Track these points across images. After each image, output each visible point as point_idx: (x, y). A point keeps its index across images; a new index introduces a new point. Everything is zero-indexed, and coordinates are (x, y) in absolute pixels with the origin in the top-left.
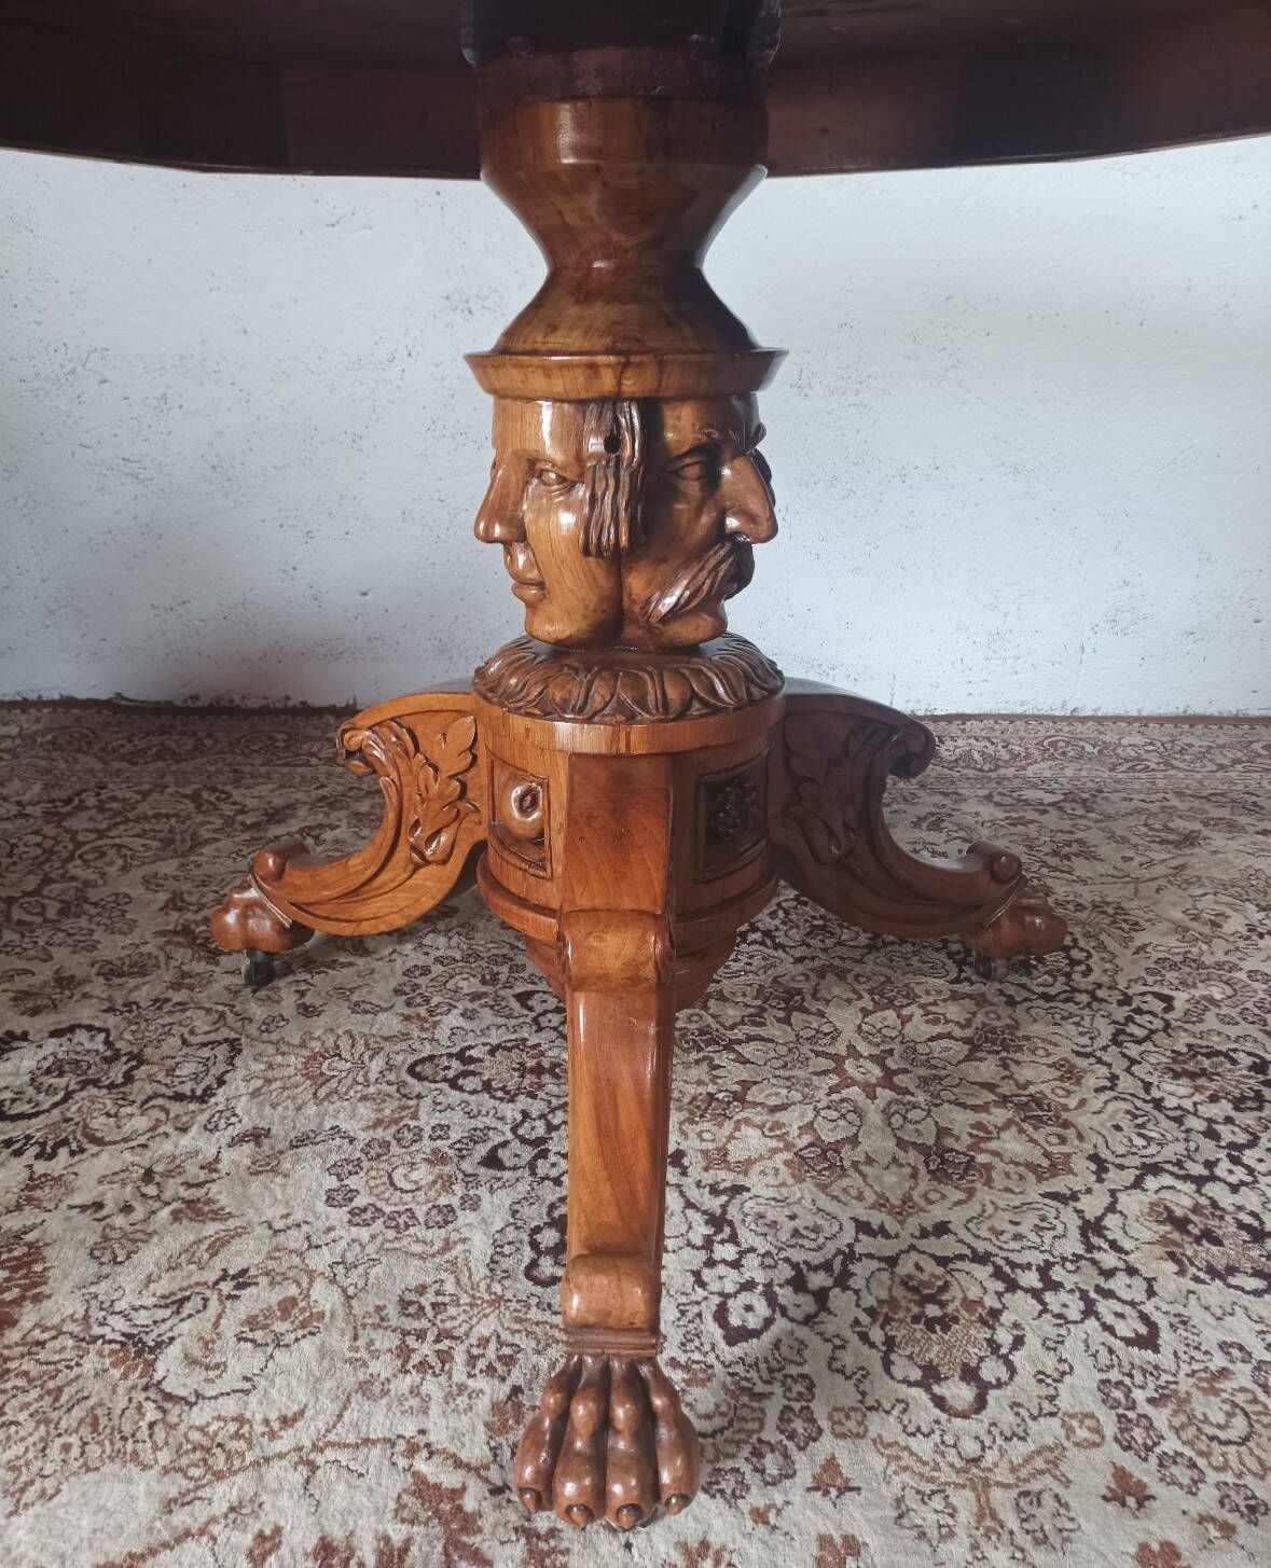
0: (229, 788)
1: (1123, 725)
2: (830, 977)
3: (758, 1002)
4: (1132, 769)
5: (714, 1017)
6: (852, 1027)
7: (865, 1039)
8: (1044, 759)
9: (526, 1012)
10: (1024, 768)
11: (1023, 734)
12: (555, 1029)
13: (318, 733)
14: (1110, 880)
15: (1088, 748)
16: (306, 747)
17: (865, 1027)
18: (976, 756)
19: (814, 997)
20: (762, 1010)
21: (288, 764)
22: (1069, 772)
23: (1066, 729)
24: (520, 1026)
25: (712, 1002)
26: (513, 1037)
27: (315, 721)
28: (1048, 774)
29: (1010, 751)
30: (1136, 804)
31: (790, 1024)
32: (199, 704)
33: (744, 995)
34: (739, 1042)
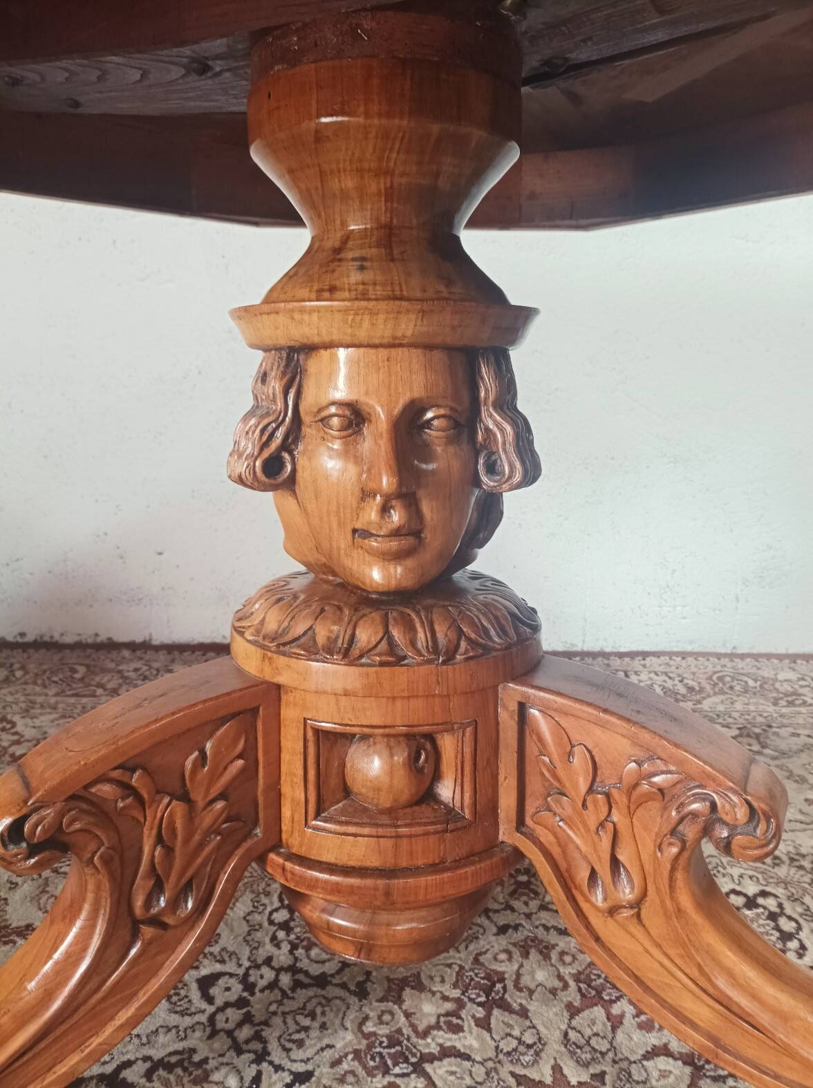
0: (16, 718)
1: (776, 661)
2: (534, 955)
3: (456, 993)
4: (791, 704)
5: (408, 1015)
6: (558, 1035)
7: (572, 1054)
8: (715, 694)
9: (204, 1005)
10: (699, 702)
11: (695, 670)
12: (230, 1033)
13: (112, 665)
14: (799, 826)
15: (751, 683)
16: (97, 679)
17: (573, 1035)
18: (658, 690)
19: (518, 987)
20: (460, 1004)
21: (76, 695)
22: (739, 706)
23: (729, 665)
24: (193, 1028)
25: (407, 992)
26: (179, 1046)
27: (114, 654)
28: (721, 708)
29: (686, 686)
30: (803, 740)
31: (489, 1030)
32: (26, 639)
33: (443, 981)
34: (431, 1058)
